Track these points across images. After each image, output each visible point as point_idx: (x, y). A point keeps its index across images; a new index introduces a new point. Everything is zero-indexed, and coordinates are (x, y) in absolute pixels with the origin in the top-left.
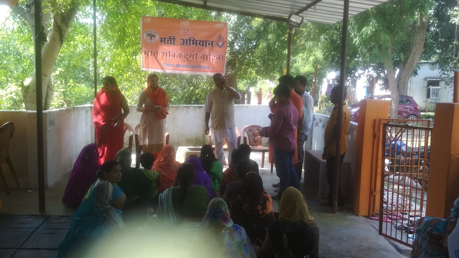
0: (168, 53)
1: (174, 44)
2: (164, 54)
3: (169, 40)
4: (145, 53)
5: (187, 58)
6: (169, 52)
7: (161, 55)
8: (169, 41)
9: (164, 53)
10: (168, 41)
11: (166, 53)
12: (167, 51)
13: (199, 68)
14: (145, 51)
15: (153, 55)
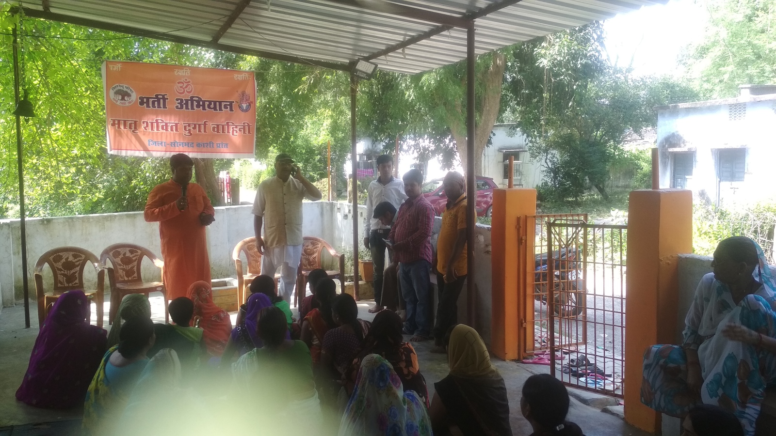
0: (156, 124)
1: (165, 107)
2: (147, 126)
3: (156, 101)
4: (113, 125)
5: (189, 130)
6: (157, 120)
7: (143, 126)
8: (156, 103)
9: (147, 123)
10: (153, 102)
11: (152, 123)
12: (153, 120)
13: (210, 147)
14: (114, 121)
15: (128, 127)
